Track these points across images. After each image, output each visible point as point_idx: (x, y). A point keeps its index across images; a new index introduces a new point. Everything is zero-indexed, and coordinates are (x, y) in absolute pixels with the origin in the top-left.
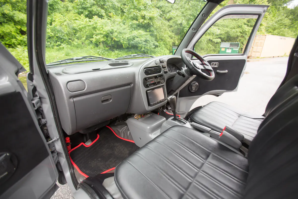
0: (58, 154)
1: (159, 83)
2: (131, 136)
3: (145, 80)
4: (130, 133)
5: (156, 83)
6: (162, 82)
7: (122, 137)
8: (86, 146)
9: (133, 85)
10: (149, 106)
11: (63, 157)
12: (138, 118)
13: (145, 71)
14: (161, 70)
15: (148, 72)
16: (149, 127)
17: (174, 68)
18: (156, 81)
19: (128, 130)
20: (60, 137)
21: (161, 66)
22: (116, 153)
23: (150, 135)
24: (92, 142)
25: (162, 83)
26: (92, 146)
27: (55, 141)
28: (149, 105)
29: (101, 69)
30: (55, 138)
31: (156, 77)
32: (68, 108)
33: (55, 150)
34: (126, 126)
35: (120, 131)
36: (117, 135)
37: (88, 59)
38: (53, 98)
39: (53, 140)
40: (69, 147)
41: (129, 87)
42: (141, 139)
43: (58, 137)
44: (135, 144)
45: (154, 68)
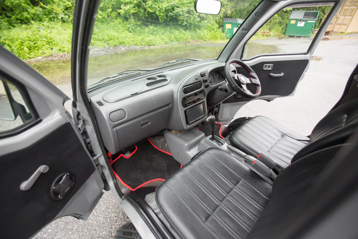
0: (102, 166)
1: (198, 100)
2: (169, 149)
3: (184, 99)
4: (168, 146)
5: (195, 100)
6: (202, 98)
7: (160, 148)
8: (126, 158)
9: (171, 105)
10: (187, 125)
11: (106, 169)
12: (176, 133)
13: (184, 90)
14: (202, 85)
15: (188, 90)
16: (186, 144)
17: (218, 76)
18: (196, 98)
19: (166, 142)
20: (103, 153)
21: (202, 80)
22: (154, 165)
23: (188, 152)
24: (131, 153)
25: (202, 100)
26: (131, 158)
27: (99, 157)
28: (187, 123)
29: (139, 92)
30: (99, 154)
31: (196, 94)
32: (112, 136)
33: (99, 163)
34: (164, 138)
35: (158, 142)
36: (154, 145)
37: (124, 74)
38: (95, 122)
39: (98, 156)
40: (110, 160)
41: (167, 108)
42: (178, 154)
43: (101, 153)
44: (173, 158)
45: (194, 85)
